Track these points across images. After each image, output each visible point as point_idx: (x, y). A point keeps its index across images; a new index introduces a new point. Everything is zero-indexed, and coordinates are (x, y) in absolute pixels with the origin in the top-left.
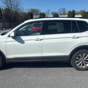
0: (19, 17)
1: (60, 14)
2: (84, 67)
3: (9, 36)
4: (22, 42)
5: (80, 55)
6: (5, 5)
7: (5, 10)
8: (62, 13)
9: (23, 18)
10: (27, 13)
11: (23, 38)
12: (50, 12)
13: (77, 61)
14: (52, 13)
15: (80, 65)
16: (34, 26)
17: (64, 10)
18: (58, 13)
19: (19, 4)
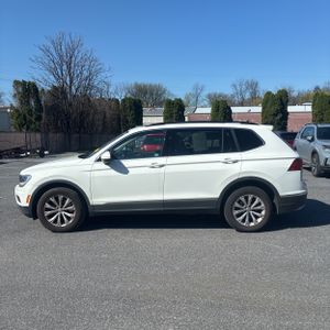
0: (95, 113)
1: (237, 99)
2: (252, 224)
3: (99, 160)
4: (124, 170)
5: (242, 199)
6: (52, 77)
7: (49, 91)
8: (247, 96)
9: (108, 115)
10: (123, 100)
11: (126, 163)
12: (204, 94)
13: (237, 212)
14: (209, 96)
15: (244, 220)
16: (145, 143)
17: (253, 86)
18: (233, 96)
19: (97, 72)
